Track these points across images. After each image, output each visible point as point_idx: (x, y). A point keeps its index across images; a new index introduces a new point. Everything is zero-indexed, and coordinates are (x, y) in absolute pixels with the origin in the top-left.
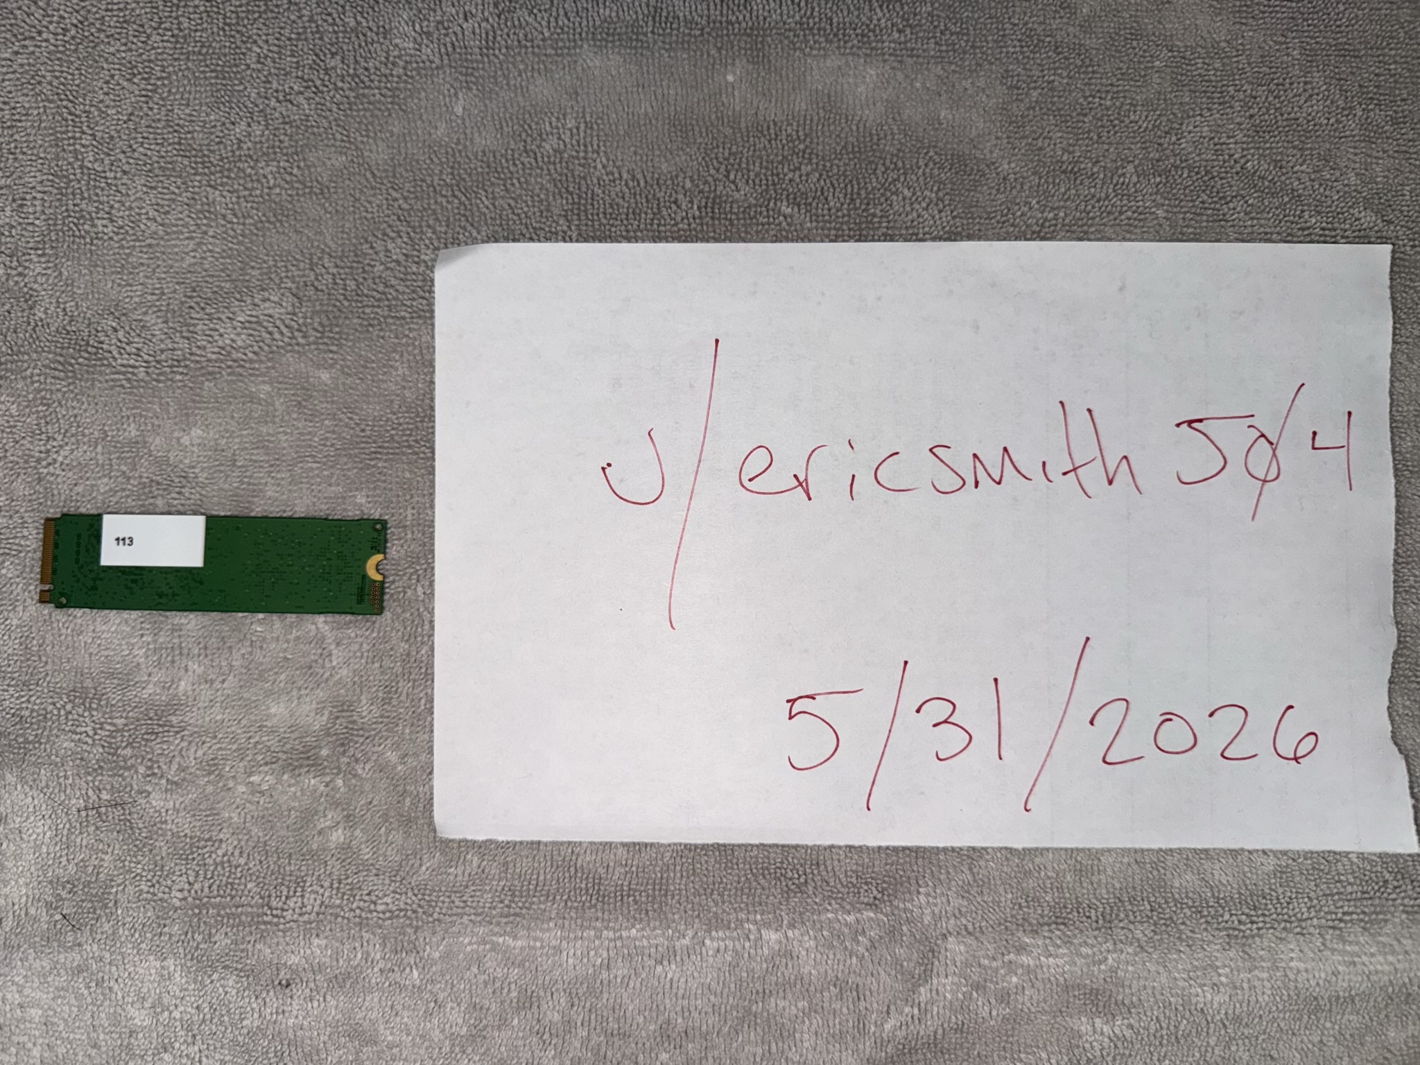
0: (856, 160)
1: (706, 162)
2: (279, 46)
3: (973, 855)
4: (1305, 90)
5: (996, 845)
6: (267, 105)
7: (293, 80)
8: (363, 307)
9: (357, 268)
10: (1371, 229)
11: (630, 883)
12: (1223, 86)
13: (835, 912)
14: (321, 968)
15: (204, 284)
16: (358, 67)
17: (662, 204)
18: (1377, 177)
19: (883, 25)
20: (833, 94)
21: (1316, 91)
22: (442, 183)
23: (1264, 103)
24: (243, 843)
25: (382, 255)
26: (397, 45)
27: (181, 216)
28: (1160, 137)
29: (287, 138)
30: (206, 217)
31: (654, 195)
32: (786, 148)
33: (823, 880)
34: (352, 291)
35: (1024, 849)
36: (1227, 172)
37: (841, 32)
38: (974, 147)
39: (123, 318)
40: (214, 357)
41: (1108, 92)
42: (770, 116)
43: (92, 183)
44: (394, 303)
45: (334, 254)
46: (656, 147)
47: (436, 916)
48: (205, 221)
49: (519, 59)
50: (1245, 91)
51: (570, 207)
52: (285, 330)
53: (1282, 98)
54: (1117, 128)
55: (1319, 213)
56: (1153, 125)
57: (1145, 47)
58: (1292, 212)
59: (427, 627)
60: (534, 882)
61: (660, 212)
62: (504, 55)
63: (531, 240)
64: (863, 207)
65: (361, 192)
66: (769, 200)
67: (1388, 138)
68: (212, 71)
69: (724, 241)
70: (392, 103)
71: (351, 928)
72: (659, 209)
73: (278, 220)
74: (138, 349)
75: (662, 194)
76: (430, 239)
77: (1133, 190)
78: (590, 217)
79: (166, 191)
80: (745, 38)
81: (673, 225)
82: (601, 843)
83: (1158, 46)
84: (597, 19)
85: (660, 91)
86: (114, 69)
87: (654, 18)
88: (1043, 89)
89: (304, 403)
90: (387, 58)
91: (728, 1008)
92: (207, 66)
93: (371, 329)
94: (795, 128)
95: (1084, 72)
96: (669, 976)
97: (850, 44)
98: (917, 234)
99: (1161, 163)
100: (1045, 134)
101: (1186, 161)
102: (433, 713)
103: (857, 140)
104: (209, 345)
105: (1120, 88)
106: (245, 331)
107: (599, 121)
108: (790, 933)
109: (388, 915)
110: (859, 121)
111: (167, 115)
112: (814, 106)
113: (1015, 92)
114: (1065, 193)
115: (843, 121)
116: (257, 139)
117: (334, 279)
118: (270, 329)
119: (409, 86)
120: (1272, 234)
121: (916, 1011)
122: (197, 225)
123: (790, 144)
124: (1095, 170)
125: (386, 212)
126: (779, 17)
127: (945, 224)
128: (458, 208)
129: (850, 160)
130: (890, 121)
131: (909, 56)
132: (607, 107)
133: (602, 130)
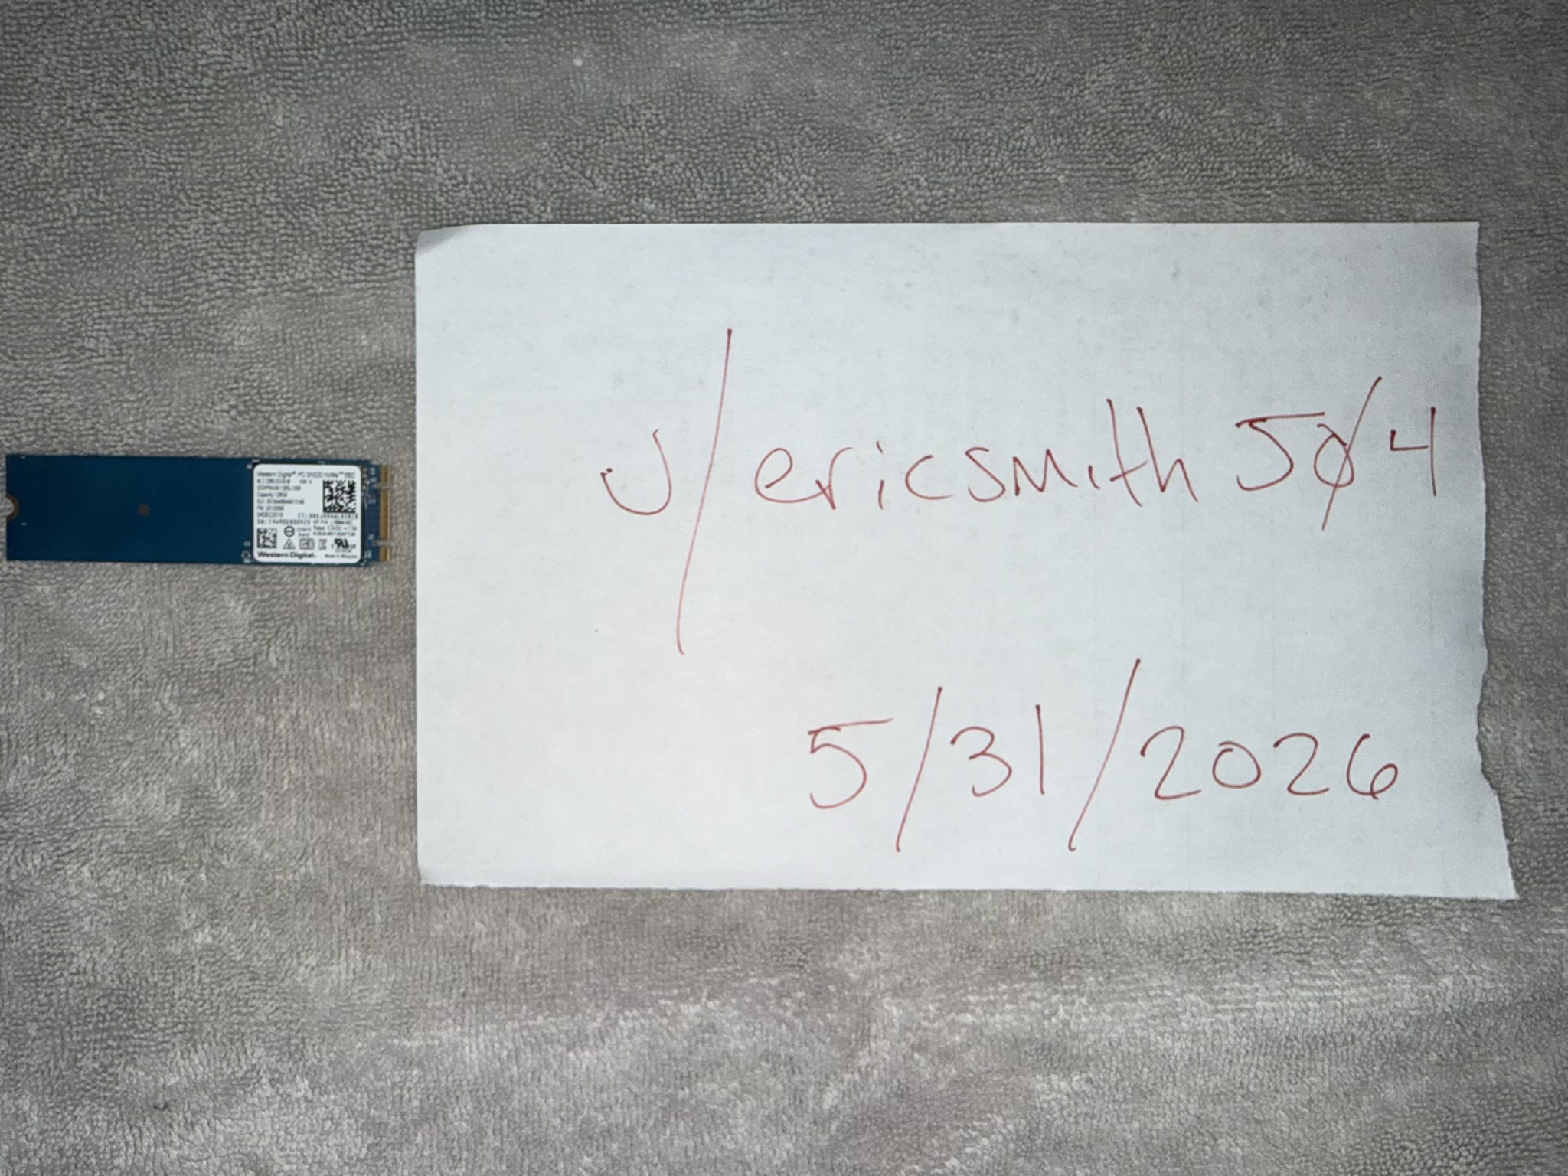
0: (725, 144)
1: (559, 157)
2: (69, 56)
6: (63, 125)
7: (90, 95)
10: (1299, 177)
12: (1128, 26)
13: (758, 976)
16: (162, 79)
18: (1306, 115)
20: (692, 71)
21: (1233, 23)
22: (265, 201)
23: (1175, 42)
26: (204, 52)
28: (1060, 91)
29: (91, 163)
32: (646, 135)
33: (744, 945)
36: (1136, 125)
41: (999, 44)
42: (626, 101)
49: (340, 57)
50: (1153, 30)
53: (1196, 35)
54: (1011, 84)
56: (1053, 78)
58: (1210, 166)
62: (324, 55)
65: (176, 217)
67: (1317, 70)
70: (204, 117)
73: (84, 254)
77: (1032, 154)
80: (589, 16)
85: (500, 80)
88: (925, 46)
90: (195, 68)
91: (652, 1097)
94: (654, 111)
95: (970, 25)
96: (584, 1064)
99: (1062, 120)
101: (1090, 115)
103: (725, 121)
105: (1013, 38)
107: (435, 120)
108: (710, 1004)
110: (725, 99)
112: (674, 86)
113: (895, 52)
114: (956, 165)
115: (707, 100)
119: (221, 97)
123: (651, 131)
124: (989, 134)
128: (285, 228)
129: (720, 143)
130: (759, 96)
131: (775, 23)
132: (444, 103)
133: (440, 129)
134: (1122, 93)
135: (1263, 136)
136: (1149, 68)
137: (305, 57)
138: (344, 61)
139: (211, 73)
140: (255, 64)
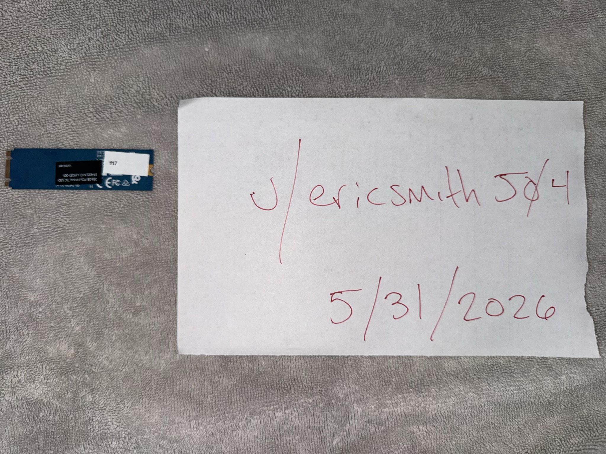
0: (266, 77)
2: (10, 62)
4: (452, 20)
10: (486, 76)
13: (304, 399)
16: (45, 67)
18: (487, 52)
19: (268, 18)
20: (251, 50)
21: (457, 19)
23: (436, 27)
26: (61, 56)
28: (394, 48)
29: (20, 104)
33: (297, 386)
36: (424, 60)
37: (251, 23)
38: (316, 64)
41: (369, 32)
42: (226, 63)
46: (179, 83)
49: (114, 54)
50: (427, 23)
53: (443, 24)
54: (375, 47)
55: (464, 71)
56: (390, 43)
57: (382, 11)
58: (453, 74)
62: (108, 54)
67: (489, 35)
70: (63, 82)
77: (385, 74)
80: (210, 32)
83: (387, 9)
84: (145, 33)
85: (177, 59)
87: (170, 29)
90: (57, 62)
94: (238, 66)
97: (255, 28)
99: (395, 60)
100: (345, 54)
101: (406, 56)
103: (266, 68)
107: (153, 76)
108: (286, 411)
110: (265, 60)
112: (245, 56)
113: (329, 37)
114: (356, 79)
115: (258, 61)
119: (69, 73)
123: (237, 74)
124: (368, 66)
125: (66, 128)
126: (223, 21)
130: (278, 58)
131: (282, 29)
132: (156, 70)
134: (417, 48)
135: (471, 61)
136: (426, 38)
137: (100, 55)
138: (116, 55)
139: (64, 64)
140: (81, 60)
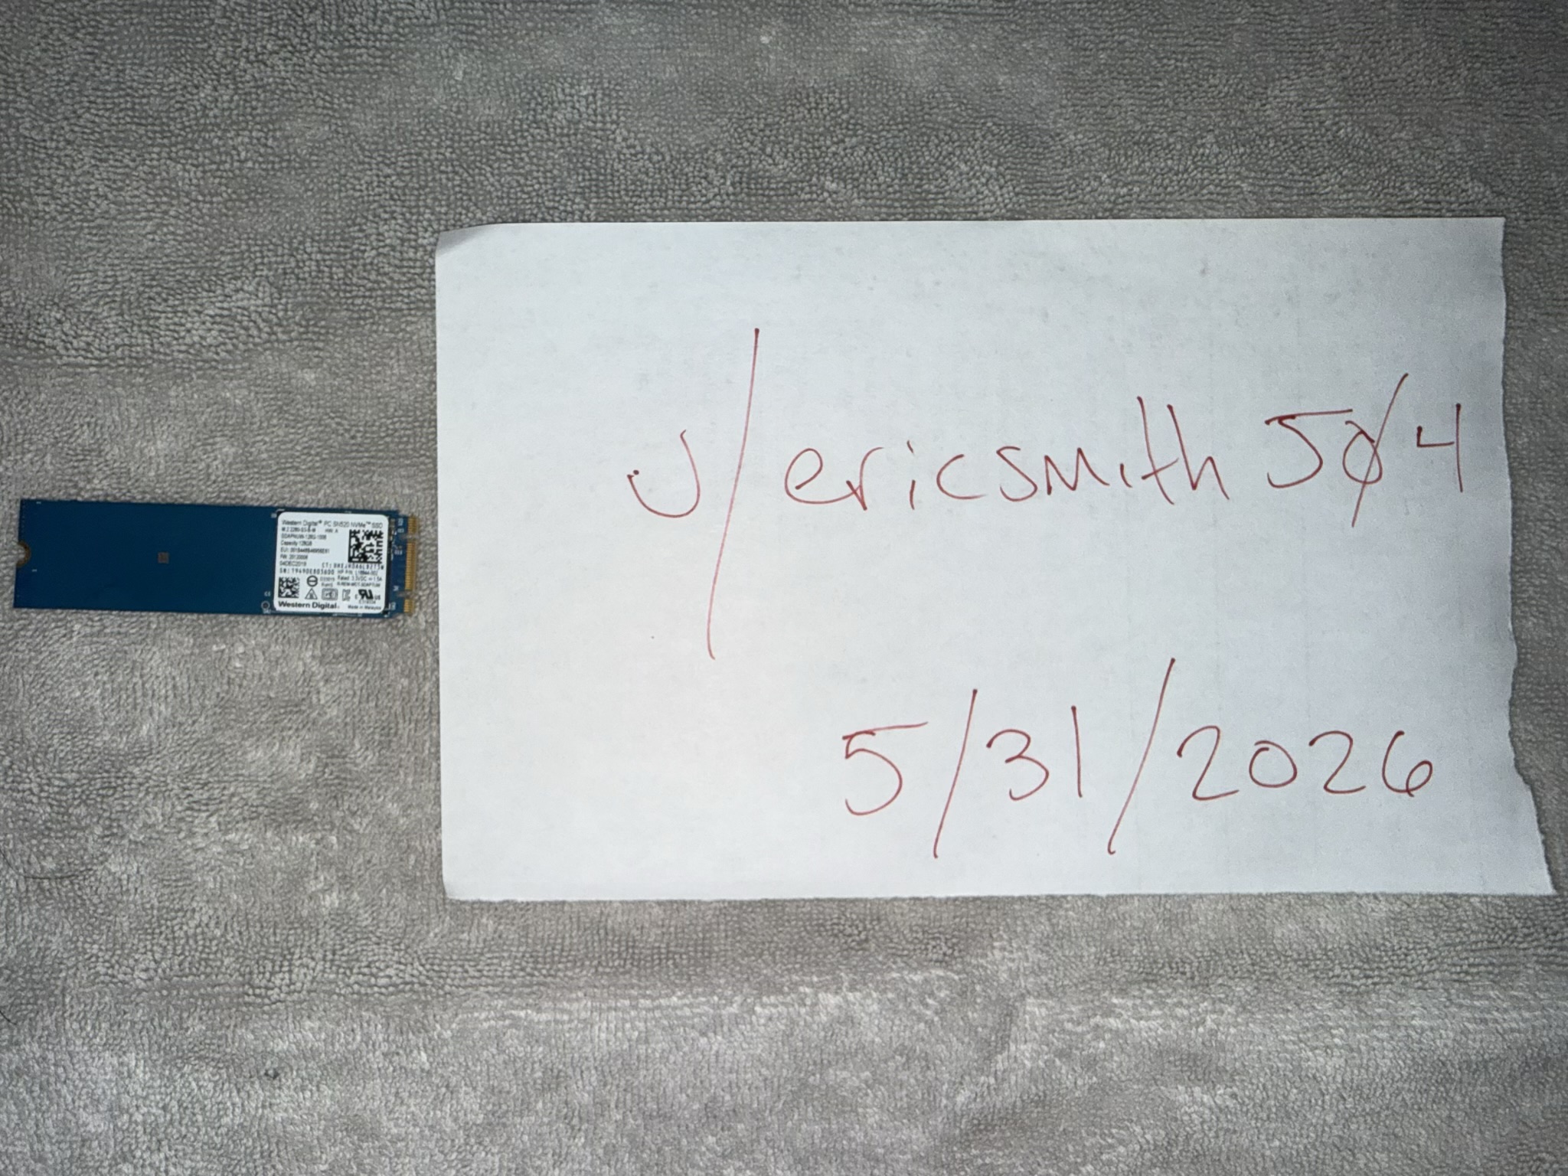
0: (906, 132)
1: (739, 133)
3: (1053, 903)
5: (1077, 892)
6: (235, 66)
7: (266, 38)
8: (354, 297)
9: (345, 254)
10: (1479, 201)
11: (668, 945)
12: (1313, 44)
13: (900, 970)
14: (314, 1053)
15: (166, 273)
16: (341, 23)
17: (691, 180)
18: (1484, 143)
20: (879, 57)
21: (1416, 48)
22: (440, 157)
23: (1358, 63)
24: (220, 913)
25: (373, 237)
27: (136, 192)
28: (1242, 104)
29: (260, 104)
30: (166, 195)
31: (681, 170)
32: (828, 118)
33: (886, 937)
34: (339, 279)
35: (1108, 897)
36: (1317, 141)
39: (70, 309)
40: (181, 356)
41: (1184, 53)
42: (809, 83)
43: (29, 153)
44: (388, 292)
45: (317, 238)
46: (682, 117)
47: (447, 988)
48: (165, 199)
49: (526, 15)
50: (1337, 50)
51: (587, 183)
52: (262, 325)
53: (1379, 57)
54: (1195, 93)
55: (1421, 184)
56: (1235, 91)
58: (1392, 184)
59: (429, 660)
60: (558, 947)
61: (688, 189)
63: (544, 220)
64: (916, 182)
65: (348, 167)
66: (811, 176)
67: (1496, 100)
68: (169, 26)
69: (761, 220)
70: (382, 65)
71: (348, 1007)
72: (687, 185)
73: (250, 199)
74: (88, 344)
75: (691, 169)
76: (429, 220)
77: (1215, 161)
78: (610, 194)
79: (118, 164)
81: (704, 203)
82: (633, 903)
85: (686, 53)
86: (54, 22)
88: (1112, 50)
89: (285, 408)
91: (782, 1081)
92: (162, 20)
93: (362, 322)
95: (1157, 32)
96: (715, 1048)
98: (976, 213)
99: (1244, 132)
100: (1115, 101)
101: (1272, 129)
102: (439, 758)
103: (907, 109)
104: (175, 342)
105: (1198, 49)
106: (215, 326)
107: (618, 88)
108: (851, 996)
109: (391, 989)
110: (909, 88)
111: (118, 76)
112: (859, 71)
113: (1083, 53)
114: (1140, 165)
115: (890, 88)
116: (226, 105)
117: (318, 266)
118: (245, 323)
119: (401, 45)
120: (1369, 208)
121: (992, 1081)
122: (155, 203)
124: (1171, 140)
125: (377, 190)
127: (1007, 201)
128: (459, 186)
129: (900, 131)
130: (943, 88)
131: (965, 14)
132: (627, 72)
133: (622, 97)
134: (1303, 111)
135: (1441, 161)
136: (1331, 87)
138: (530, 19)
139: (392, 19)
140: (438, 16)
